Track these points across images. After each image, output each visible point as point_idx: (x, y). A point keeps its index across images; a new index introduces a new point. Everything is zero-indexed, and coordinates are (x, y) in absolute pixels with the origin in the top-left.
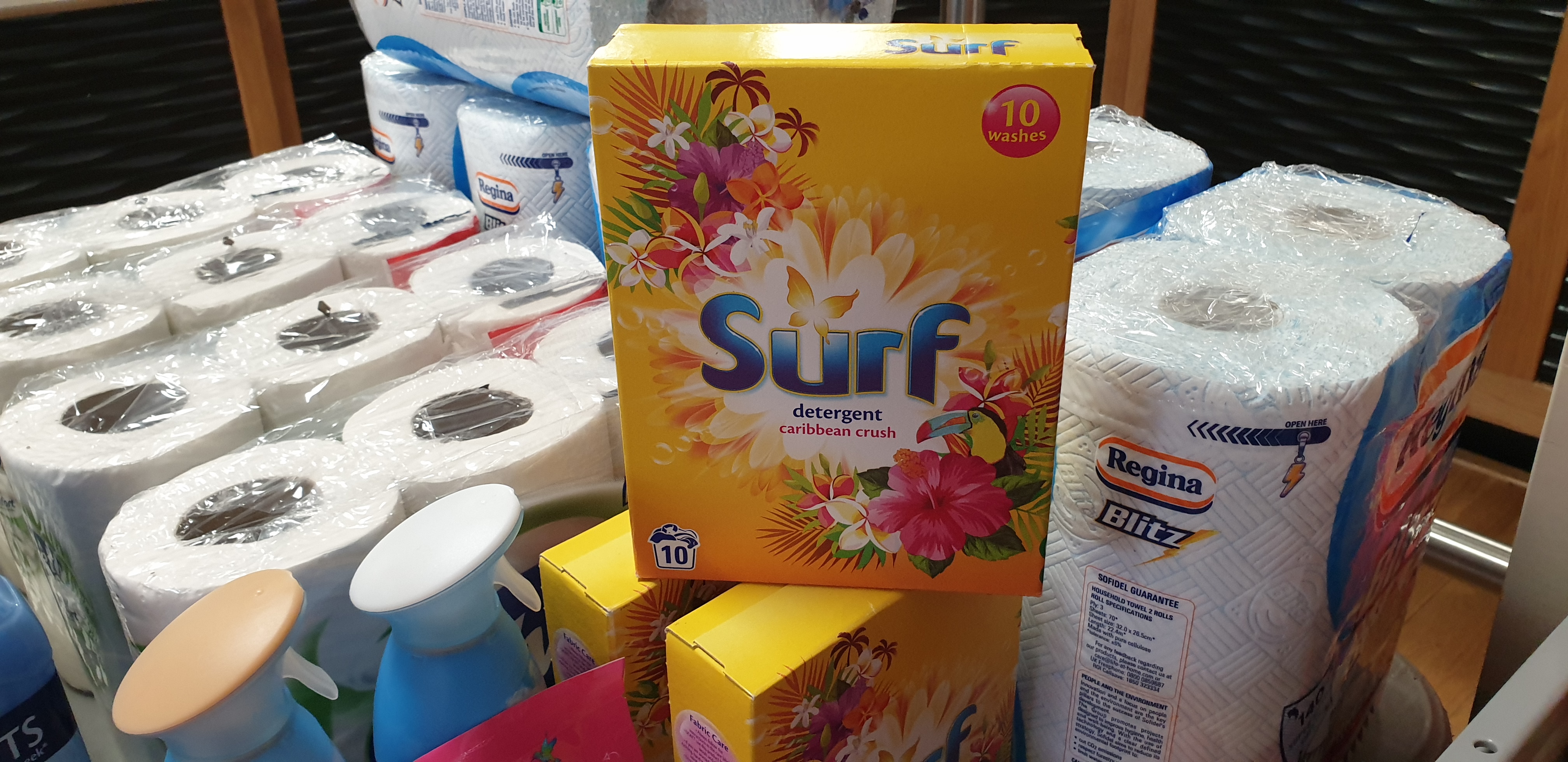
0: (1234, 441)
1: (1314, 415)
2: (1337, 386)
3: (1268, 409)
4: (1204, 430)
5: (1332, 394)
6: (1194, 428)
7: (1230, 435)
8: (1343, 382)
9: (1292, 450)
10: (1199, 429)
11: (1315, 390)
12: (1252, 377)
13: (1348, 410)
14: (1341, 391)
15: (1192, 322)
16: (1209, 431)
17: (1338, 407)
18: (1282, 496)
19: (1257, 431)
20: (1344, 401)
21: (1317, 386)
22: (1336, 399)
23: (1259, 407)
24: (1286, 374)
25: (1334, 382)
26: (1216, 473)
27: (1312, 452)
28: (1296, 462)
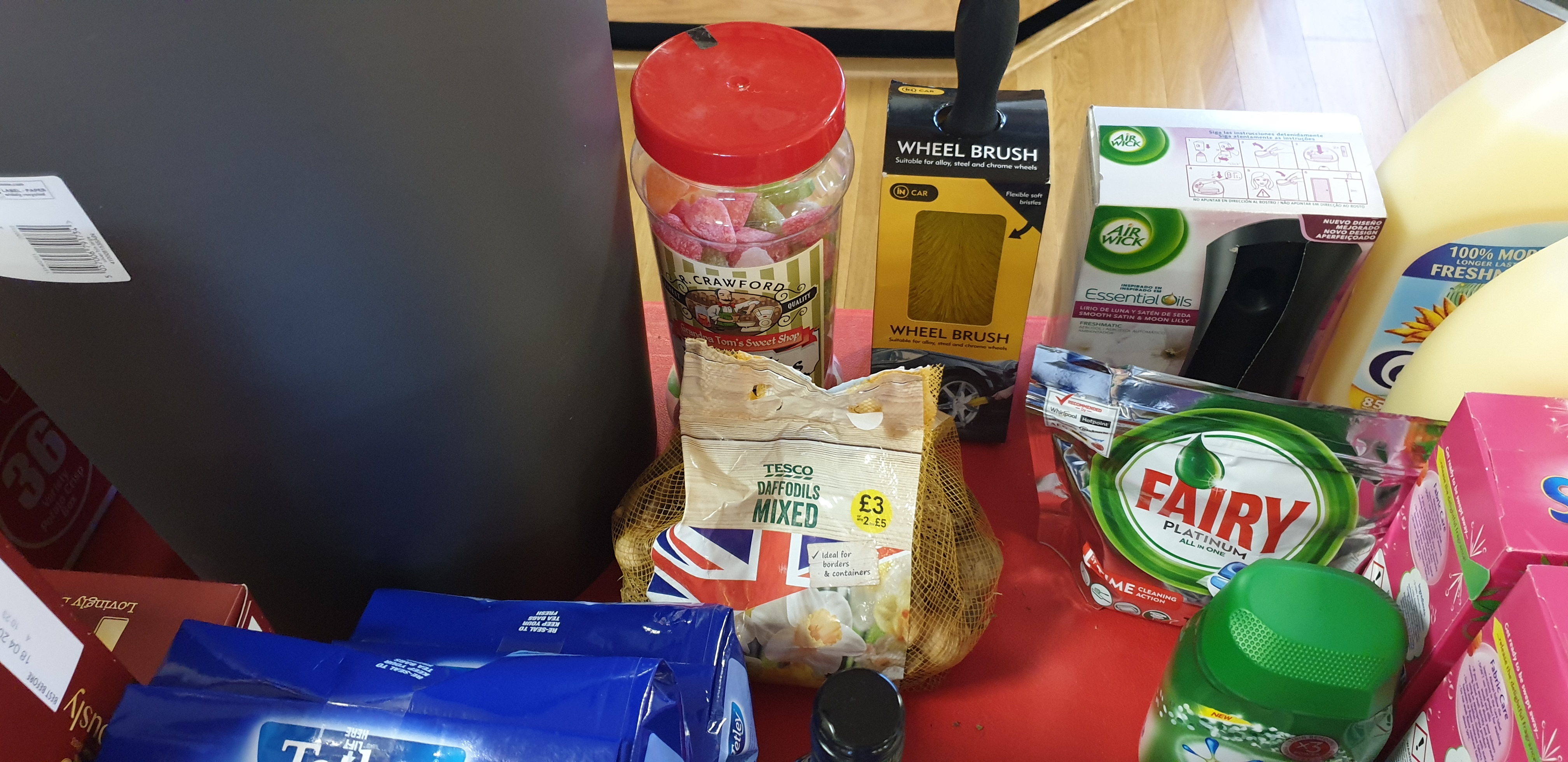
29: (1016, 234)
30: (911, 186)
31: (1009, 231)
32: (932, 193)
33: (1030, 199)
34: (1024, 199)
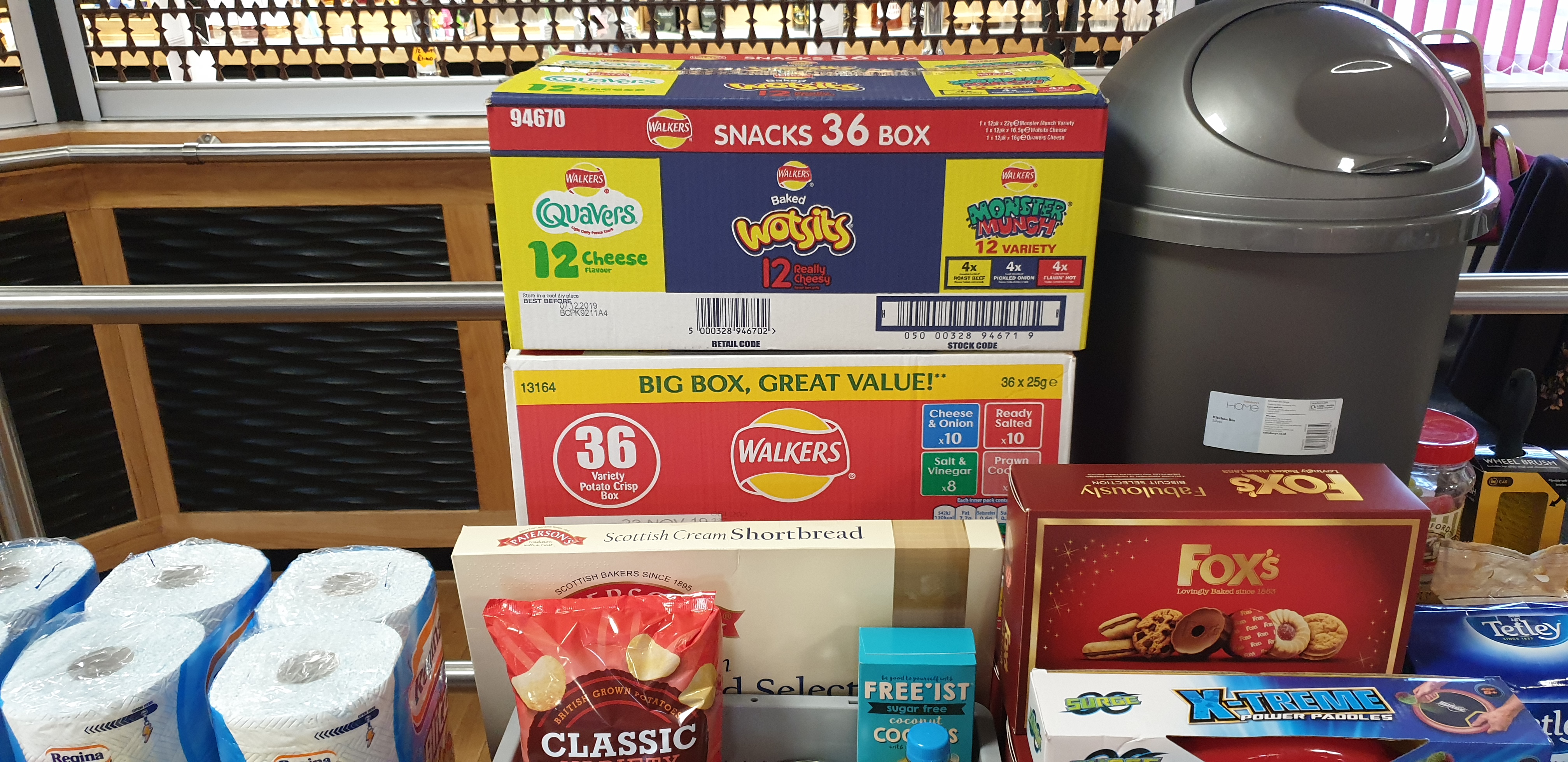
0: (338, 734)
1: (369, 707)
2: (374, 690)
3: (348, 714)
4: (323, 735)
5: (373, 695)
6: (318, 736)
7: (335, 732)
8: (376, 687)
9: (365, 726)
10: (320, 736)
11: (366, 697)
12: (335, 703)
13: (383, 698)
14: (376, 691)
15: (297, 683)
16: (325, 735)
17: (378, 699)
18: (368, 747)
19: (346, 726)
20: (380, 695)
21: (366, 694)
22: (376, 696)
23: (343, 716)
24: (351, 694)
25: (372, 689)
26: (335, 752)
27: (374, 722)
28: (369, 730)
29: (1553, 504)
30: (1499, 478)
31: (1549, 502)
32: (1510, 481)
33: (1561, 483)
34: (1558, 483)
